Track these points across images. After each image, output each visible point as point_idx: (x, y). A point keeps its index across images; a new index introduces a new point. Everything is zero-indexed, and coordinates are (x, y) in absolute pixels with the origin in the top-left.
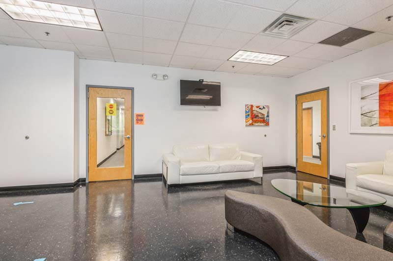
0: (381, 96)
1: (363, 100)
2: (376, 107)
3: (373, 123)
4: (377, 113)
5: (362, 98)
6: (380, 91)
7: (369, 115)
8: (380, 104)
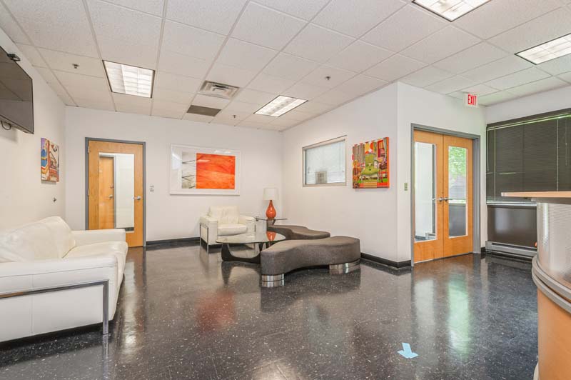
0: (198, 164)
1: (184, 165)
2: (194, 173)
3: (192, 185)
4: (195, 177)
5: (183, 163)
6: (197, 159)
7: (189, 178)
8: (197, 171)
